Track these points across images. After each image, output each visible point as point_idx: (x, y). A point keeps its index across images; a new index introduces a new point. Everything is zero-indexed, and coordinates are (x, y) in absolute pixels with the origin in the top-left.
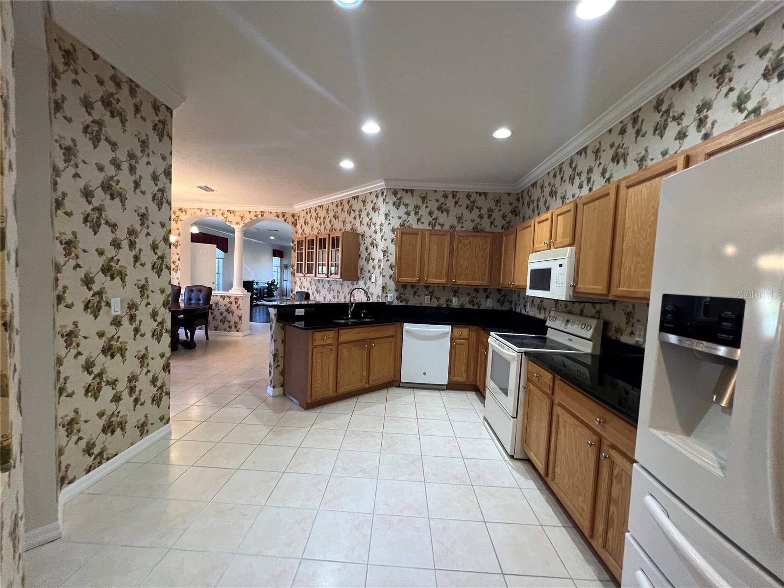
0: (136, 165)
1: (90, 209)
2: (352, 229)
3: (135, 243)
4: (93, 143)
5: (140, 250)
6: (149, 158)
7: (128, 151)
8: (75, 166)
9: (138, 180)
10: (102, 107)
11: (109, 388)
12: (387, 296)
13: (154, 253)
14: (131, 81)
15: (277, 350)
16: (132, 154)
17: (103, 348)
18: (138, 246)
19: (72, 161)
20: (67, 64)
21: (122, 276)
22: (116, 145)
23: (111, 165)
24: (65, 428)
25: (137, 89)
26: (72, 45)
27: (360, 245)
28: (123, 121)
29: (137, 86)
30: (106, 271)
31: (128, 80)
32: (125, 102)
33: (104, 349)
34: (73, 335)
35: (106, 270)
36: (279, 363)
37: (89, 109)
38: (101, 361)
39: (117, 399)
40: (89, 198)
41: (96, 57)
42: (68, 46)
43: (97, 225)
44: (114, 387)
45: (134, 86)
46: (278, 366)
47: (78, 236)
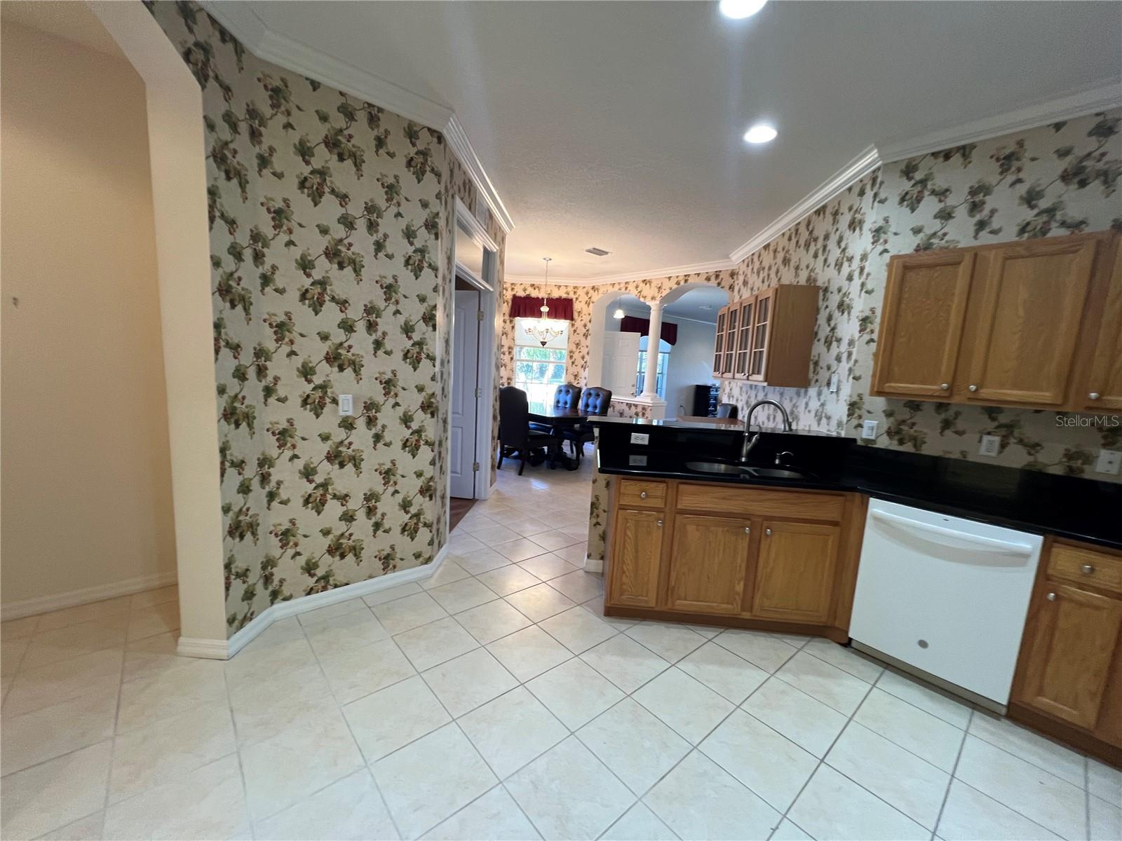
0: (379, 220)
1: (310, 284)
2: (809, 279)
3: (377, 324)
4: (313, 200)
5: (384, 334)
6: (400, 208)
7: (366, 203)
8: (288, 231)
9: (382, 241)
10: (326, 150)
11: (336, 503)
12: (860, 426)
13: (407, 337)
14: (370, 105)
15: (597, 497)
16: (372, 206)
17: (328, 454)
18: (381, 329)
19: (284, 226)
20: (275, 106)
21: (356, 367)
22: (348, 197)
23: (340, 225)
24: (279, 538)
25: (380, 115)
26: (283, 80)
27: (817, 311)
28: (358, 164)
29: (380, 110)
30: (332, 360)
31: (366, 105)
32: (362, 137)
33: (329, 456)
34: (287, 434)
35: (333, 358)
36: (599, 520)
37: (307, 157)
38: (325, 470)
39: (348, 518)
40: (308, 270)
41: (315, 85)
42: (277, 83)
43: (319, 302)
44: (344, 503)
45: (374, 112)
46: (598, 523)
47: (293, 317)
